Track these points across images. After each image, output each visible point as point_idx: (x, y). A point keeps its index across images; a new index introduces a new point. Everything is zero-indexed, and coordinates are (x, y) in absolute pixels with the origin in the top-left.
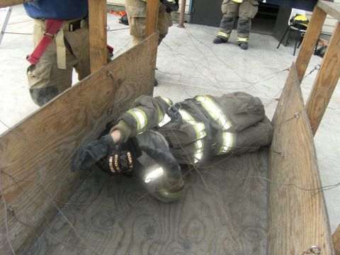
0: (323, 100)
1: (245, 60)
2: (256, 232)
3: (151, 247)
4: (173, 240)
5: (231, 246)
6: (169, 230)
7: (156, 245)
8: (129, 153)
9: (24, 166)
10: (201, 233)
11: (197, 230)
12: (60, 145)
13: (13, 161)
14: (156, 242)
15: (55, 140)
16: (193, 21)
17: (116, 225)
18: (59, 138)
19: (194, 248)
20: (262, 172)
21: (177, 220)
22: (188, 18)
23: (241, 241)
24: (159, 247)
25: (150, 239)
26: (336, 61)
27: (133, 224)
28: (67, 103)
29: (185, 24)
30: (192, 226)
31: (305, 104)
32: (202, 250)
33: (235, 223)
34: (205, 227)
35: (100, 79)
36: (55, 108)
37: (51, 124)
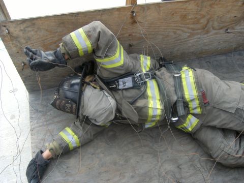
9: (151, 28)
15: (177, 25)
18: (180, 25)
35: (235, 3)
36: (188, 5)
37: (179, 14)
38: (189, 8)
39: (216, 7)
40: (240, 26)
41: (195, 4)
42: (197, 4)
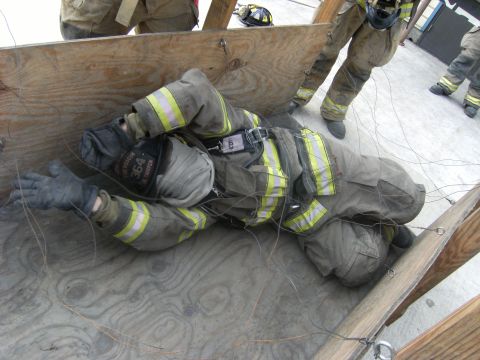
1: (458, 130)
2: (292, 352)
3: (146, 284)
4: (178, 295)
5: (244, 347)
6: (183, 279)
7: (152, 287)
8: (151, 161)
9: (42, 100)
10: (219, 309)
11: (217, 301)
12: (107, 100)
14: (156, 284)
15: (101, 90)
16: (420, 44)
19: (197, 319)
21: (203, 274)
22: (417, 35)
23: (262, 349)
24: (156, 292)
25: (152, 276)
29: (406, 42)
30: (215, 292)
32: (204, 328)
33: (272, 323)
34: (230, 304)
35: (205, 43)
36: (116, 49)
37: (102, 67)
38: (122, 54)
39: (172, 51)
40: (222, 85)
41: (132, 45)
42: (135, 45)
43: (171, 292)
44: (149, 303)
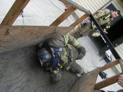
0: (101, 87)
3: (25, 85)
4: (32, 89)
7: (27, 86)
9: (14, 37)
11: (41, 91)
12: (27, 38)
13: (13, 34)
14: (28, 85)
15: (27, 36)
17: (21, 71)
18: (29, 36)
20: (68, 88)
21: (38, 83)
24: (28, 88)
25: (27, 83)
26: (113, 81)
27: (26, 75)
28: (39, 29)
30: (40, 88)
31: (96, 83)
37: (31, 32)
38: (36, 30)
39: (46, 30)
43: (31, 88)
44: (26, 91)
